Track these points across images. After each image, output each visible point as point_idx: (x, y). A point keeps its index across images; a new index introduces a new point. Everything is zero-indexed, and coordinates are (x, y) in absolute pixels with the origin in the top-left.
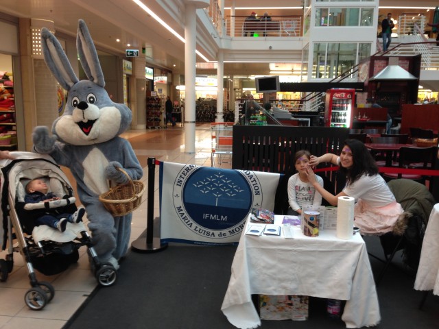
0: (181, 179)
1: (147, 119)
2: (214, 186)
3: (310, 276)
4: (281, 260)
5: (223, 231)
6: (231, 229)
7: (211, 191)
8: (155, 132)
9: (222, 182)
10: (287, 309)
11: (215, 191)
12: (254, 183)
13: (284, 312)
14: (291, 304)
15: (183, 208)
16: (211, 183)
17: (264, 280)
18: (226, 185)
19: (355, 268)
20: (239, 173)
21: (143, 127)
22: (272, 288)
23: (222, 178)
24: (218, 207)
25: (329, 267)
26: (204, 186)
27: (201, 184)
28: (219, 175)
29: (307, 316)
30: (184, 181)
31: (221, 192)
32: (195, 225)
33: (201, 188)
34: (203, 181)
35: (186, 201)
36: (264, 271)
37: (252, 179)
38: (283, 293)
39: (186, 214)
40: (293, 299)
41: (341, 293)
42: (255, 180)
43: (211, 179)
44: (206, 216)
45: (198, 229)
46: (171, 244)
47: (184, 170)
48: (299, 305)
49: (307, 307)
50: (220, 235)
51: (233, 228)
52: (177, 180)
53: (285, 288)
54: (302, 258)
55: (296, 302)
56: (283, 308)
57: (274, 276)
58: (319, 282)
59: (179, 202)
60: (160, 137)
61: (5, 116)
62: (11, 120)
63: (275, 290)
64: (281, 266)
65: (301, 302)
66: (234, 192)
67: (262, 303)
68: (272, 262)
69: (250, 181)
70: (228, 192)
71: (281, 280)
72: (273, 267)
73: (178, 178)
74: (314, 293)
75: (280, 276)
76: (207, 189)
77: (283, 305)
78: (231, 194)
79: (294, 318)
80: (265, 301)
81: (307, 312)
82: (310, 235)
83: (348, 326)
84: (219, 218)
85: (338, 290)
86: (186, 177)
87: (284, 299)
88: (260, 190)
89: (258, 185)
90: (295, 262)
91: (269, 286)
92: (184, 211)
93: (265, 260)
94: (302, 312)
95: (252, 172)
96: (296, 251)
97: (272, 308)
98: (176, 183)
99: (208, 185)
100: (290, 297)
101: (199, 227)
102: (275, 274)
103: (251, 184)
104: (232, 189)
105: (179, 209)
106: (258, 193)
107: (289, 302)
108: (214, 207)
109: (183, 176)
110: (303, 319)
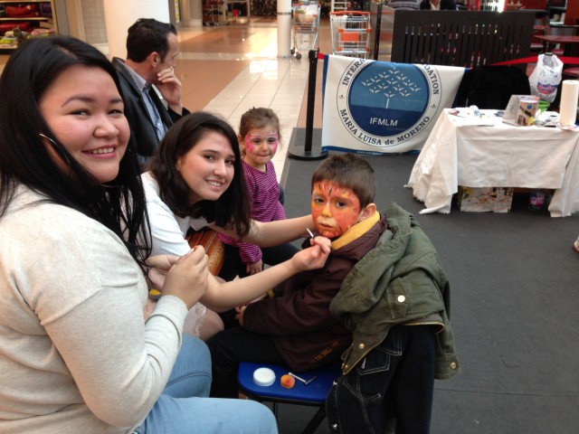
0: (349, 76)
1: (204, 12)
2: (387, 84)
3: (521, 166)
4: (492, 152)
5: (391, 138)
6: (400, 136)
7: (383, 91)
8: (216, 30)
9: (396, 79)
10: (491, 201)
11: (387, 91)
12: (434, 79)
13: (486, 203)
14: (495, 196)
15: (348, 111)
16: (384, 80)
17: (471, 173)
18: (401, 83)
19: (569, 156)
20: (417, 68)
21: (198, 22)
22: (480, 180)
23: (397, 74)
24: (389, 110)
25: (543, 157)
26: (375, 84)
27: (371, 82)
28: (394, 71)
29: (510, 208)
30: (351, 78)
31: (393, 92)
32: (360, 131)
33: (371, 87)
34: (374, 78)
35: (352, 103)
36: (473, 163)
37: (432, 75)
38: (490, 185)
39: (351, 119)
40: (497, 191)
41: (553, 182)
42: (435, 76)
43: (384, 75)
44: (373, 121)
45: (363, 136)
46: (330, 152)
47: (353, 65)
48: (504, 197)
49: (511, 199)
50: (387, 142)
51: (403, 134)
52: (343, 78)
53: (492, 180)
54: (515, 149)
55: (500, 194)
56: (485, 200)
57: (483, 168)
58: (530, 173)
59: (344, 105)
60: (222, 39)
61: (29, 7)
62: (37, 14)
63: (482, 182)
64: (491, 157)
65: (505, 194)
66: (409, 91)
67: (464, 195)
68: (481, 154)
69: (428, 77)
70: (403, 91)
71: (489, 172)
72: (482, 159)
73: (345, 75)
74: (523, 184)
75: (489, 168)
76: (378, 88)
77: (486, 197)
78: (405, 94)
79: (496, 210)
80: (468, 192)
81: (510, 204)
82: (525, 124)
83: (553, 215)
84: (389, 122)
85: (550, 179)
86: (354, 74)
87: (489, 191)
88: (439, 88)
89: (438, 82)
90: (506, 153)
91: (476, 179)
92: (349, 115)
93: (475, 151)
94: (505, 204)
95: (433, 67)
96: (509, 141)
97: (474, 199)
98: (342, 80)
99: (380, 83)
100: (494, 189)
101: (365, 133)
102: (484, 166)
103: (430, 81)
104: (407, 88)
105: (343, 112)
106: (436, 92)
107: (493, 194)
108: (385, 109)
109: (351, 72)
110: (506, 211)
